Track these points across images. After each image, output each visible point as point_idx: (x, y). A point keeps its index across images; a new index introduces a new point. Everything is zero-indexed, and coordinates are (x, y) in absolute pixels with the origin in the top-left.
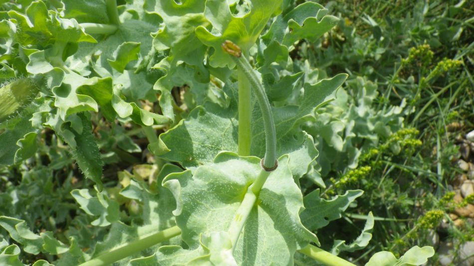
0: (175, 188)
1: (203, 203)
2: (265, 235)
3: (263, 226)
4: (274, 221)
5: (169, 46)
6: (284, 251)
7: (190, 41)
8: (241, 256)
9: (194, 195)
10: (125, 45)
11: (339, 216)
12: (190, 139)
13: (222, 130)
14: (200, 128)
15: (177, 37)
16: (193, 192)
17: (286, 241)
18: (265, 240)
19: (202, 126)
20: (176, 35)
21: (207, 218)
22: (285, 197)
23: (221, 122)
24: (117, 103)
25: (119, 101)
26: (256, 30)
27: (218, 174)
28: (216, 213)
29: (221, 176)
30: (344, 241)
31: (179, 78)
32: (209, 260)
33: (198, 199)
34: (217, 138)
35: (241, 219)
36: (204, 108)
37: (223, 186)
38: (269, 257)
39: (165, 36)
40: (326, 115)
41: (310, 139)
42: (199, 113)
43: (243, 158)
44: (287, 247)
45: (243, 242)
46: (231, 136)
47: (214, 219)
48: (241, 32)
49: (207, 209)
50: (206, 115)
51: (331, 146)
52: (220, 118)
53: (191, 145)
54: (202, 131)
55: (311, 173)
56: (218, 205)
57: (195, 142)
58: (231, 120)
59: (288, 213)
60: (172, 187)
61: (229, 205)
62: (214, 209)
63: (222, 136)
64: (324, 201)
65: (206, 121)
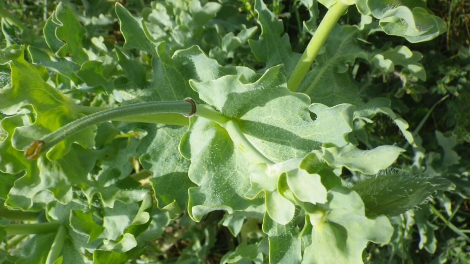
0: (201, 210)
1: (227, 179)
2: (270, 117)
3: (261, 117)
4: (256, 106)
5: (70, 187)
6: (287, 101)
7: (67, 165)
8: (285, 147)
9: (216, 188)
10: (72, 224)
11: (281, 22)
12: (172, 174)
13: (168, 138)
14: (163, 162)
15: (61, 178)
16: (213, 189)
17: (278, 97)
18: (275, 118)
19: (161, 159)
20: (59, 179)
21: (244, 177)
22: (231, 92)
23: (160, 139)
24: (122, 247)
25: (121, 243)
26: (56, 97)
27: (199, 160)
28: (240, 166)
29: (202, 156)
30: (304, 22)
31: (124, 166)
32: (272, 193)
33: (221, 184)
34: (175, 145)
35: (243, 146)
36: (143, 155)
37: (212, 155)
38: (292, 117)
39: (58, 190)
40: (182, 17)
41: (178, 54)
42: (147, 161)
43: (191, 127)
44: (283, 97)
45: (271, 143)
46: (176, 131)
47: (245, 169)
48: (58, 113)
49: (235, 175)
50: (150, 154)
51: (215, 14)
52: (155, 140)
53: (178, 173)
54: (167, 160)
55: (241, 40)
56: (232, 161)
57: (176, 169)
58: (159, 128)
59: (247, 92)
60: (201, 213)
61: (235, 150)
62: (236, 167)
63: (174, 140)
64: (262, 36)
65: (156, 154)
